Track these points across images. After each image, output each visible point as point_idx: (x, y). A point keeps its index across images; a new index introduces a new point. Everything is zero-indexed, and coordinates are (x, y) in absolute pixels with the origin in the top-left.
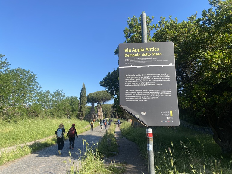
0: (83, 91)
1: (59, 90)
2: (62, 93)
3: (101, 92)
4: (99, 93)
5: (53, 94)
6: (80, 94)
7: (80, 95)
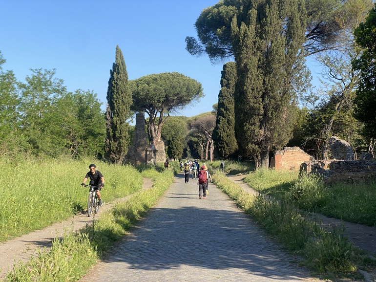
0: (118, 73)
1: (43, 72)
2: (52, 80)
3: (161, 76)
4: (155, 80)
5: (26, 83)
6: (110, 82)
7: (108, 85)
